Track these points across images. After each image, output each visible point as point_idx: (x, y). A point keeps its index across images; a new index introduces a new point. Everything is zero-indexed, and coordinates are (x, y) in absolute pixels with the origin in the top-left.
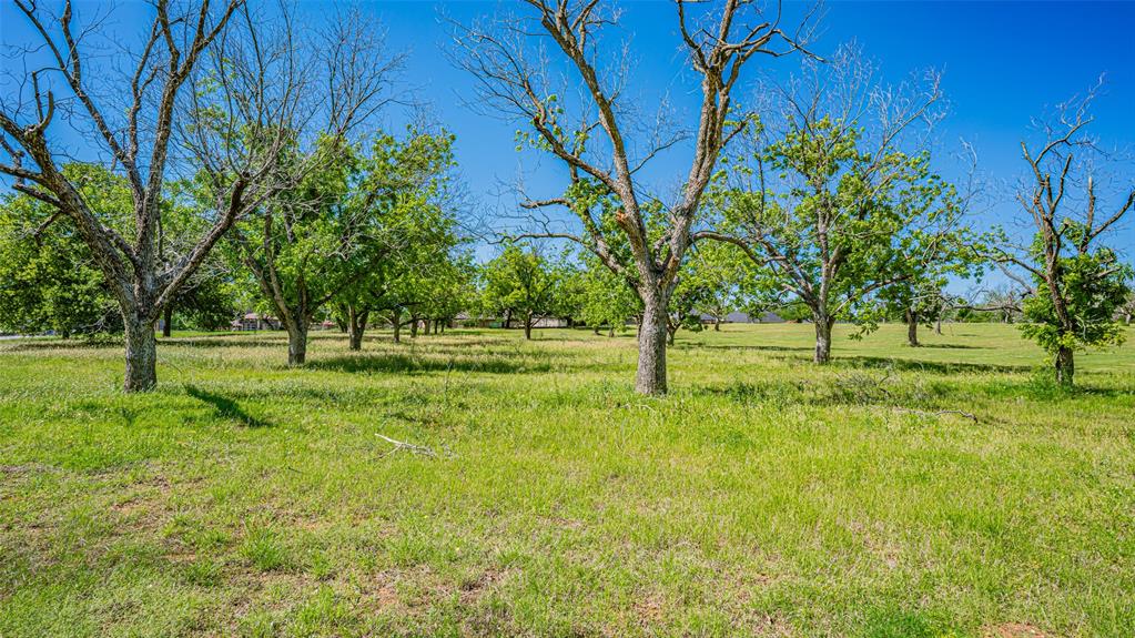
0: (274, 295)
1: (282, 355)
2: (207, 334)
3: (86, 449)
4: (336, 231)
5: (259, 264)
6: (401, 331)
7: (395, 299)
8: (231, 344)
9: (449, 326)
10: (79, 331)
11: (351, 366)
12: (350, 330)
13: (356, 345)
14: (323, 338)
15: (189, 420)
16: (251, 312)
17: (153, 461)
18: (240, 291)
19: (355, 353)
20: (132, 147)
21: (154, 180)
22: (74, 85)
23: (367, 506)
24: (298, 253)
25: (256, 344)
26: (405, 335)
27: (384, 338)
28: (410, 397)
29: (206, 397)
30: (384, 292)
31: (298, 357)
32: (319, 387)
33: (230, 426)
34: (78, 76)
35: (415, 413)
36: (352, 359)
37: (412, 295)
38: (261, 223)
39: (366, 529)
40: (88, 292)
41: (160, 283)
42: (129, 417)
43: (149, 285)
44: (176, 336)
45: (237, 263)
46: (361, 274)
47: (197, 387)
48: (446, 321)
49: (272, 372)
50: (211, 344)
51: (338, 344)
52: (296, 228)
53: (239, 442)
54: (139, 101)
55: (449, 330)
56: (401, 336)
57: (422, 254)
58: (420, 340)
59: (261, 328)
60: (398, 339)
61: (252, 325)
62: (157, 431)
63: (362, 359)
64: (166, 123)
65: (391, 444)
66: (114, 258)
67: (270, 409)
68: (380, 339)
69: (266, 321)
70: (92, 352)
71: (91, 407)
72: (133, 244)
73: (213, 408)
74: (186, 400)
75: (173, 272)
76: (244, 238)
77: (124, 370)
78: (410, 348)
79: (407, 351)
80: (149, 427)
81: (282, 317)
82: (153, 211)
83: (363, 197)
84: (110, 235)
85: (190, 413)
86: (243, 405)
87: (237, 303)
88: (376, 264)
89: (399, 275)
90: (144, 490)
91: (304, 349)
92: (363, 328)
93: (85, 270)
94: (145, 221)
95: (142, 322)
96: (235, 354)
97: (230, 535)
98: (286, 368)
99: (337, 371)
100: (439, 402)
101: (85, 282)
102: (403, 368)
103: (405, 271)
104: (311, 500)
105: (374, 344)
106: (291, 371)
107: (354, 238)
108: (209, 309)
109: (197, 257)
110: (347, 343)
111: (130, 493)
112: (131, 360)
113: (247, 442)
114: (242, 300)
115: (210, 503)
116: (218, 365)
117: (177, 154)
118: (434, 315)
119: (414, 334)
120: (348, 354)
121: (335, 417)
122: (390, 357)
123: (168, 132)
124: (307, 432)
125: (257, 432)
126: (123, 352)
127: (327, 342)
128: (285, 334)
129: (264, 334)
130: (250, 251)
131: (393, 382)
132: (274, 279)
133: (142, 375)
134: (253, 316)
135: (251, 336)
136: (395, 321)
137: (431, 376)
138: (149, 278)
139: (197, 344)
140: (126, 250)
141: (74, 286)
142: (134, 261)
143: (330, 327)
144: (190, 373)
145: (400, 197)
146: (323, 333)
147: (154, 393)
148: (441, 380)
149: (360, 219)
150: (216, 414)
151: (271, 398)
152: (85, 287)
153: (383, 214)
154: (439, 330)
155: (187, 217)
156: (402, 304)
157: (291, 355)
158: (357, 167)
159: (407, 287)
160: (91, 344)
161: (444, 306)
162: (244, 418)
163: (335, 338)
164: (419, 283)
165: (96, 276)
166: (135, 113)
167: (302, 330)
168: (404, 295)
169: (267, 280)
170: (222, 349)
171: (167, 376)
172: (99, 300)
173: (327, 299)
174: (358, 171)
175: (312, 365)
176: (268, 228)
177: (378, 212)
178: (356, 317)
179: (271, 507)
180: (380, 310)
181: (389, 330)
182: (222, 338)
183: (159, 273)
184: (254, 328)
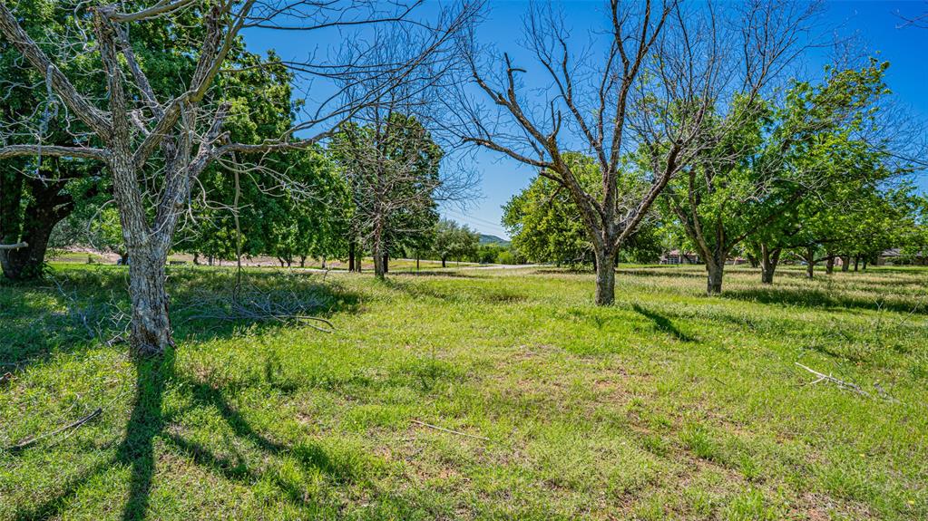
0: (696, 236)
1: (702, 285)
2: (643, 266)
3: (578, 340)
4: (751, 177)
5: (684, 212)
6: (814, 267)
7: (811, 236)
8: (661, 274)
9: (874, 263)
10: (567, 263)
11: (764, 298)
12: (762, 265)
13: (768, 278)
14: (736, 272)
15: (637, 329)
16: (674, 250)
17: (616, 356)
18: (669, 232)
19: (767, 286)
20: (600, 136)
21: (615, 157)
22: (569, 103)
23: (790, 428)
24: (716, 201)
25: (679, 275)
26: (820, 271)
27: (796, 274)
28: (832, 332)
29: (646, 313)
30: (798, 230)
31: (715, 286)
32: (736, 314)
33: (666, 338)
34: (570, 96)
35: (837, 349)
36: (765, 292)
37: (830, 233)
38: (687, 179)
39: (792, 448)
40: (572, 237)
41: (618, 229)
42: (600, 323)
43: (611, 232)
44: (621, 267)
45: (666, 211)
46: (775, 215)
47: (642, 306)
48: (870, 257)
49: (694, 299)
50: (647, 274)
51: (750, 278)
52: (716, 180)
53: (673, 351)
54: (603, 103)
55: (873, 267)
56: (815, 272)
57: (843, 191)
58: (838, 276)
59: (682, 262)
60: (811, 274)
61: (675, 260)
62: (618, 335)
63: (775, 292)
64: (622, 115)
65: (812, 374)
66: (591, 214)
67: (696, 328)
68: (792, 275)
69: (686, 256)
70: (573, 276)
71: (577, 313)
72: (601, 203)
73: (652, 323)
74: (635, 315)
75: (625, 220)
76: (673, 192)
77: (595, 291)
78: (826, 284)
79: (823, 286)
80: (613, 331)
81: (703, 253)
82: (613, 180)
83: (776, 145)
84: (588, 198)
85: (637, 324)
86: (675, 322)
87: (664, 242)
88: (791, 205)
89: (815, 213)
90: (612, 375)
91: (721, 281)
92: (775, 263)
93: (570, 222)
94: (609, 186)
95: (607, 257)
96: (665, 282)
97: (672, 422)
98: (706, 295)
99: (750, 301)
100: (868, 341)
101: (570, 230)
102: (820, 302)
103: (822, 209)
104: (737, 411)
105: (785, 279)
106: (709, 299)
107: (768, 183)
108: (645, 247)
109: (643, 209)
110: (759, 277)
111: (603, 376)
112: (599, 284)
113: (679, 352)
114: (669, 240)
115: (656, 394)
116: (654, 290)
117: (628, 136)
118: (856, 252)
119: (830, 270)
120: (761, 287)
121: (753, 342)
122: (805, 292)
123: (622, 120)
124: (728, 352)
125: (687, 346)
126: (595, 277)
127: (740, 276)
128: (703, 267)
129: (685, 267)
130: (677, 201)
131: (809, 316)
132: (696, 223)
133: (606, 295)
134: (676, 252)
135: (675, 269)
136: (809, 258)
137: (854, 313)
138: (611, 226)
139: (638, 274)
140: (597, 207)
141: (564, 232)
142: (602, 214)
143: (740, 262)
144: (634, 295)
145: (816, 138)
146: (734, 267)
147: (614, 307)
148: (868, 319)
149: (776, 165)
150: (656, 328)
151: (696, 319)
152: (570, 234)
153: (799, 157)
154: (860, 267)
155: (631, 179)
156: (818, 242)
157: (709, 285)
158: (772, 118)
159: (823, 225)
160: (573, 271)
161: (868, 243)
162: (677, 334)
163: (746, 272)
164: (838, 219)
165: (576, 226)
166: (601, 112)
167: (719, 264)
168: (820, 233)
169: (691, 224)
170: (656, 278)
171: (621, 297)
172: (578, 241)
173: (742, 238)
174: (772, 122)
175: (727, 295)
176: (692, 182)
177: (794, 157)
178: (768, 253)
179: (703, 408)
180: (794, 247)
181: (802, 267)
182: (653, 269)
183: (616, 222)
184: (677, 262)
